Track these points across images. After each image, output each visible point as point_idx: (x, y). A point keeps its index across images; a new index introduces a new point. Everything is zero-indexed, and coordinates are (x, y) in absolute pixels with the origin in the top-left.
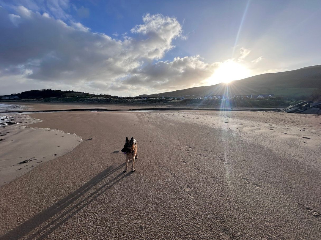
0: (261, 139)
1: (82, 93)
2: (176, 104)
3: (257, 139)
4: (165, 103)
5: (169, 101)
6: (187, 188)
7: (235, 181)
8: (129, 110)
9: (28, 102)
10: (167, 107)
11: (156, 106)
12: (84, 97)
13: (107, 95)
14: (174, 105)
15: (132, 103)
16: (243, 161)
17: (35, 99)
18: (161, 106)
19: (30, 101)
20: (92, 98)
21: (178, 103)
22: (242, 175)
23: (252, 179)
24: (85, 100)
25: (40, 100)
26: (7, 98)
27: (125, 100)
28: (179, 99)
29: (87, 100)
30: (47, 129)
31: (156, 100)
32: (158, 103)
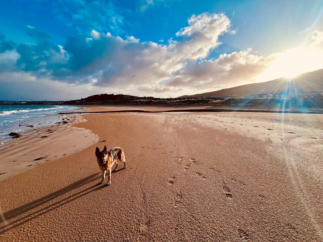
0: (316, 160)
1: (129, 96)
2: (218, 105)
3: (307, 159)
4: (204, 104)
5: (210, 101)
6: (146, 224)
7: (222, 231)
8: (164, 112)
9: (91, 105)
10: (206, 108)
11: (194, 107)
12: (130, 100)
13: (150, 97)
14: (216, 106)
15: (170, 105)
16: (260, 196)
17: (95, 102)
18: (199, 107)
19: (93, 103)
20: (136, 100)
21: (219, 103)
22: (243, 222)
23: (256, 236)
24: (131, 102)
25: (99, 103)
26: (79, 102)
27: (164, 101)
28: (222, 99)
29: (133, 102)
30: (82, 129)
31: (195, 100)
32: (197, 104)
